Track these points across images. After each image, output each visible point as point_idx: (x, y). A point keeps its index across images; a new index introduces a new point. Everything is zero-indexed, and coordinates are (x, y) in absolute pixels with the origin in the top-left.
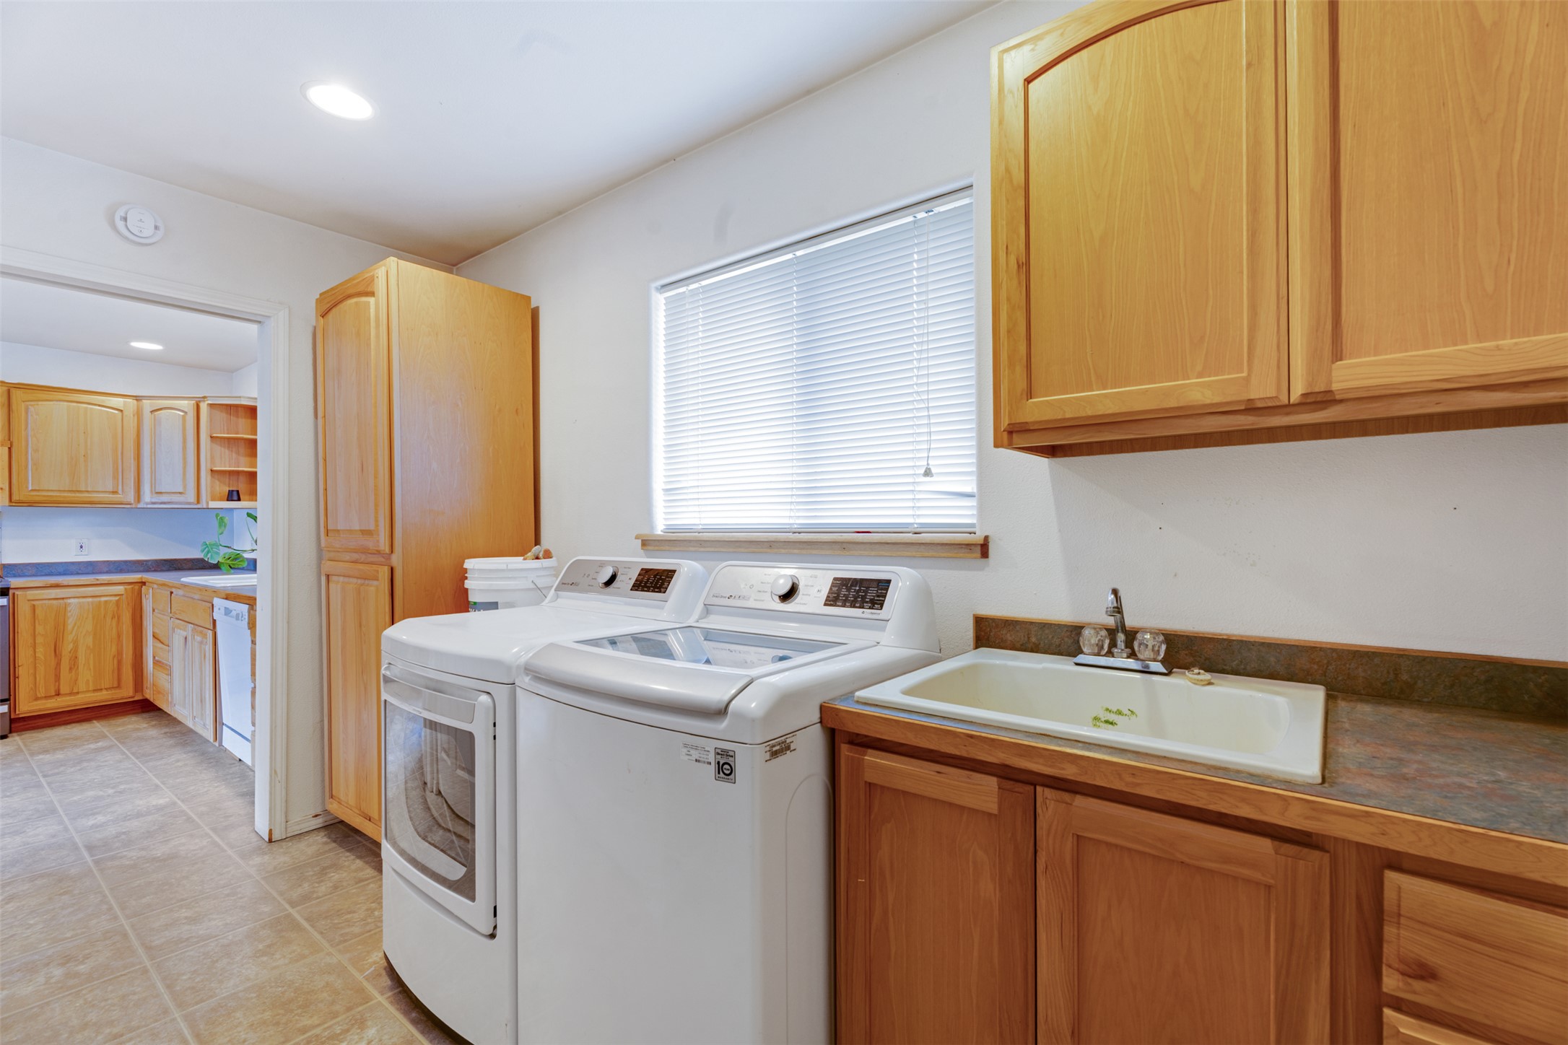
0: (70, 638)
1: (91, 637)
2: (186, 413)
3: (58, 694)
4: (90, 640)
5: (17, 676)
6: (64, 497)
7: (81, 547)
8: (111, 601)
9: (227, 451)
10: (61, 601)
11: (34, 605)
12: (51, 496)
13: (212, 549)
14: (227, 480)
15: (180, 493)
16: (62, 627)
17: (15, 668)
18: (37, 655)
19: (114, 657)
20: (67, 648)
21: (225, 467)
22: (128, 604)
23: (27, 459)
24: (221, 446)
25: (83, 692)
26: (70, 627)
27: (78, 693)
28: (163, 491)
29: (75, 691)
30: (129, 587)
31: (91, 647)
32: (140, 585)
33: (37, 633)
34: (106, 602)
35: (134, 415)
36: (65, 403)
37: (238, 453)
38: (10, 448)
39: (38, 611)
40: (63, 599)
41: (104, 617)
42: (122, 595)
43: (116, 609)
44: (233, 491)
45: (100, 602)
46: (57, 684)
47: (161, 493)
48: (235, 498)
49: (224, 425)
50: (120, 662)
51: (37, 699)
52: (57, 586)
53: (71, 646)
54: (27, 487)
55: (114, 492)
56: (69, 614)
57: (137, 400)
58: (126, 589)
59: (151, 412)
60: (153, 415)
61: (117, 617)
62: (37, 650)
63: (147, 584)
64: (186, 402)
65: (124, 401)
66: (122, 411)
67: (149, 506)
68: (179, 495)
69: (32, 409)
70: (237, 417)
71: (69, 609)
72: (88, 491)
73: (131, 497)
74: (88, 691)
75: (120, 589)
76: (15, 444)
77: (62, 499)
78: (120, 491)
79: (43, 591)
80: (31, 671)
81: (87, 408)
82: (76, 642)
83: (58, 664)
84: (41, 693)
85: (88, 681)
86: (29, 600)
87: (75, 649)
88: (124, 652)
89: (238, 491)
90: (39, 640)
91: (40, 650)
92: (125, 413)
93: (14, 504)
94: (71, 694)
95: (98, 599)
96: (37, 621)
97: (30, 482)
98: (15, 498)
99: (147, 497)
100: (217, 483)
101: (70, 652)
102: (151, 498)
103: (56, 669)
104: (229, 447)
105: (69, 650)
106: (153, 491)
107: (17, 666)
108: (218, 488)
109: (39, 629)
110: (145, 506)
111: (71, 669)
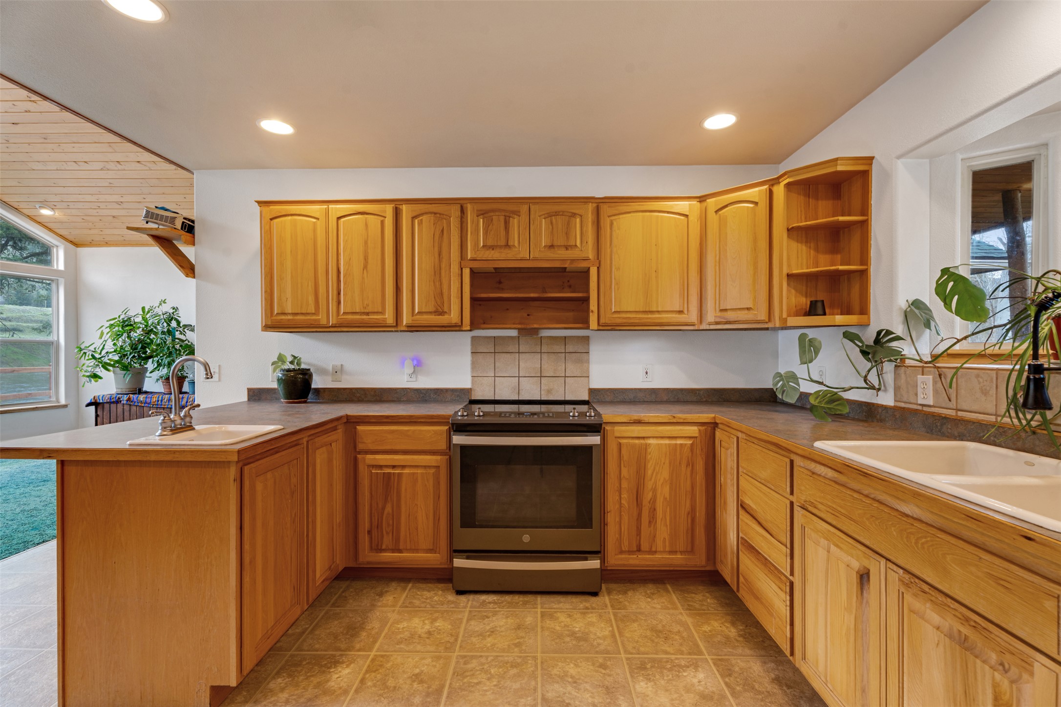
0: (649, 485)
1: (668, 487)
2: (756, 203)
3: (639, 550)
4: (667, 490)
5: (606, 523)
6: (640, 318)
7: (647, 373)
8: (686, 444)
9: (804, 247)
10: (642, 441)
11: (620, 444)
12: (629, 318)
13: (788, 382)
14: (804, 288)
15: (748, 309)
16: (643, 472)
17: (604, 513)
18: (622, 502)
19: (688, 513)
20: (648, 496)
21: (802, 269)
22: (702, 450)
23: (611, 278)
24: (798, 242)
25: (661, 552)
26: (649, 472)
27: (656, 552)
28: (728, 308)
29: (654, 549)
30: (702, 428)
31: (668, 499)
32: (712, 425)
33: (622, 476)
34: (681, 445)
35: (698, 221)
36: (641, 214)
37: (817, 250)
38: (598, 268)
39: (624, 451)
40: (644, 438)
41: (680, 463)
42: (696, 437)
43: (690, 454)
44: (816, 301)
45: (676, 444)
46: (638, 538)
47: (726, 310)
48: (820, 311)
49: (801, 211)
50: (693, 521)
51: (622, 552)
52: (639, 422)
53: (650, 495)
54: (611, 309)
55: (681, 312)
56: (649, 456)
57: (700, 202)
58: (700, 430)
59: (716, 212)
60: (718, 215)
61: (691, 464)
62: (622, 496)
63: (720, 426)
64: (757, 189)
65: (689, 204)
66: (687, 216)
67: (712, 327)
68: (746, 312)
69: (615, 223)
70: (817, 199)
71: (649, 450)
72: (658, 312)
73: (693, 317)
74: (664, 552)
75: (693, 430)
76: (602, 263)
77: (637, 321)
78: (686, 312)
79: (628, 428)
80: (617, 519)
81: (658, 216)
82: (654, 490)
83: (640, 515)
84: (625, 547)
85: (665, 538)
86: (615, 437)
87: (653, 501)
88: (698, 509)
89: (823, 301)
90: (625, 485)
91: (625, 495)
92: (691, 218)
93: (601, 328)
94: (651, 552)
95: (673, 442)
96: (622, 462)
97: (613, 305)
98: (602, 321)
99: (711, 316)
100: (793, 291)
101: (649, 503)
102: (715, 316)
103: (637, 519)
104: (806, 242)
105: (649, 499)
106: (718, 310)
107: (606, 512)
108: (793, 299)
109: (625, 472)
110: (708, 327)
111: (650, 522)
